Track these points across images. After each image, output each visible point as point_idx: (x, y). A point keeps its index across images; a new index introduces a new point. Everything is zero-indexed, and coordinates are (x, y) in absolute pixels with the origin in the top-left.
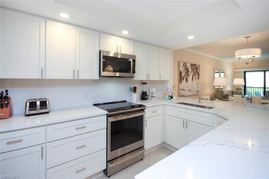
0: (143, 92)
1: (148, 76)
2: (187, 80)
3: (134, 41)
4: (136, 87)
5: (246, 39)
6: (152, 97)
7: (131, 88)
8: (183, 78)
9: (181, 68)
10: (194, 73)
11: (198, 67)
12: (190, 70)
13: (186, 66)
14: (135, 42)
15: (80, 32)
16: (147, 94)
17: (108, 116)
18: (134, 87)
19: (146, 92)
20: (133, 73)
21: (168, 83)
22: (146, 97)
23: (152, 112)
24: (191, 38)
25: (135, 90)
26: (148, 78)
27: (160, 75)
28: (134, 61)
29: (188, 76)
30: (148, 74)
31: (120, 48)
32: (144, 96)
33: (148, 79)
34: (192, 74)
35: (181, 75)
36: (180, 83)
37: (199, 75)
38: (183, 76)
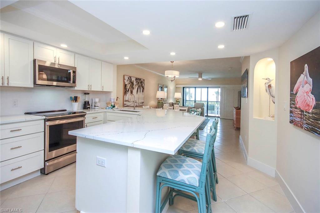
0: (85, 102)
1: (90, 87)
2: (132, 92)
3: (74, 54)
4: (77, 97)
5: (171, 63)
6: (95, 106)
7: (71, 98)
8: (127, 90)
9: (126, 81)
10: (139, 87)
11: (143, 81)
12: (135, 83)
13: (131, 80)
14: (76, 54)
15: (9, 39)
16: (90, 103)
17: (46, 120)
18: (74, 97)
19: (88, 102)
20: (73, 83)
21: (112, 94)
22: (88, 106)
23: (93, 118)
24: (126, 58)
25: (76, 99)
26: (90, 88)
27: (103, 87)
28: (74, 72)
29: (133, 88)
30: (90, 85)
31: (58, 58)
32: (86, 106)
33: (90, 90)
34: (137, 87)
35: (126, 87)
36: (125, 95)
37: (143, 89)
38: (128, 89)
